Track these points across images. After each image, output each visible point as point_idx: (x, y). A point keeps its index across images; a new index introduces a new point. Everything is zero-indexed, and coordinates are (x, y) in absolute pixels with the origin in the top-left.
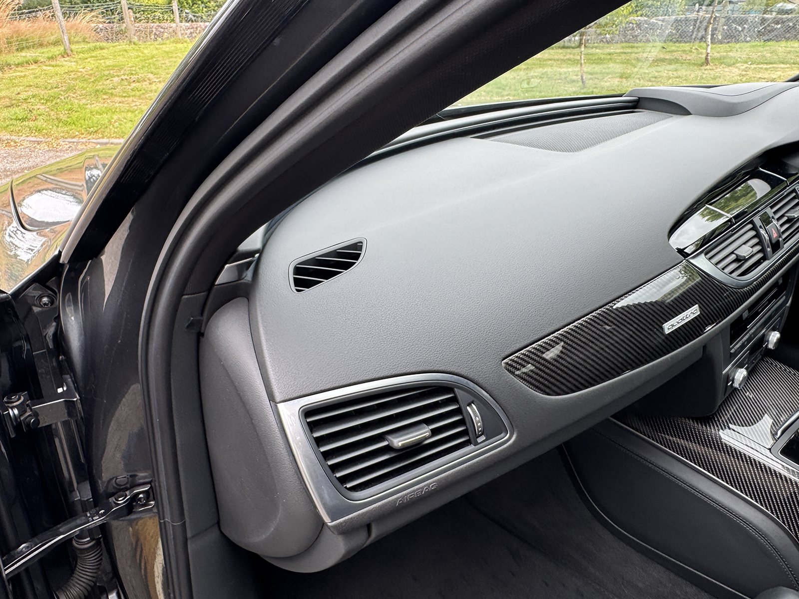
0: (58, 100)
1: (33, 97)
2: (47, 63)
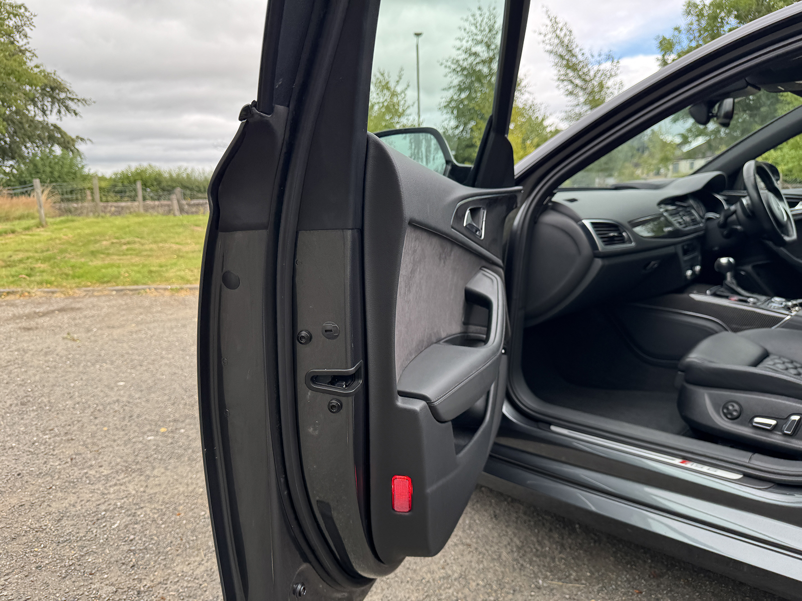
0: (56, 260)
1: (28, 258)
2: (24, 233)
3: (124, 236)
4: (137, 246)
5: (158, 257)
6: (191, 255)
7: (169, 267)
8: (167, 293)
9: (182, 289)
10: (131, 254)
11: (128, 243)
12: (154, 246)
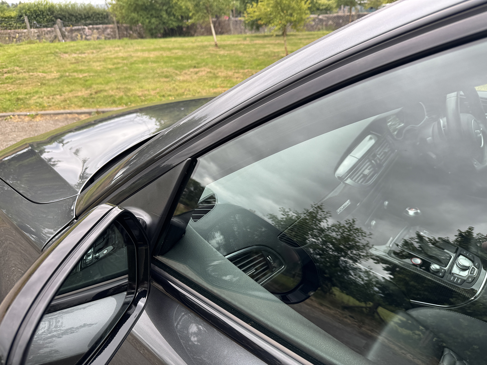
3: (8, 65)
4: (14, 75)
5: (27, 85)
6: (51, 82)
7: (31, 95)
8: (27, 119)
9: (37, 115)
10: (7, 83)
11: (9, 72)
12: (26, 75)
